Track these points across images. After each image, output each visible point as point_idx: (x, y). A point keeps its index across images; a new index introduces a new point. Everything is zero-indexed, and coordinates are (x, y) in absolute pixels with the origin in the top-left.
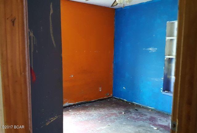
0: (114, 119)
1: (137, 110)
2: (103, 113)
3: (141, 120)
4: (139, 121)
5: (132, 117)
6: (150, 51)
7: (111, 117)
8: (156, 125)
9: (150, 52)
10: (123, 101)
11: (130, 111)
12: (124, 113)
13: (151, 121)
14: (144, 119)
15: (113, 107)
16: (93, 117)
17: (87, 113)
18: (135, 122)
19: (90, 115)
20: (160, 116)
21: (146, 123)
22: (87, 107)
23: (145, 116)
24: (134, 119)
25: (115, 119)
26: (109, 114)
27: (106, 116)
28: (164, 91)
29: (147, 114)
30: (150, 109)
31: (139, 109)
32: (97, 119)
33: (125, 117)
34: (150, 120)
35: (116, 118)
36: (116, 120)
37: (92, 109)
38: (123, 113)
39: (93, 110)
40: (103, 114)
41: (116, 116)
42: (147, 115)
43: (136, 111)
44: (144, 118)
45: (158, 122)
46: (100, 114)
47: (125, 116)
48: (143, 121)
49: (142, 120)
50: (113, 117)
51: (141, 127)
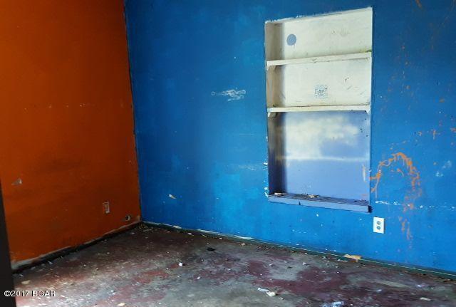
0: (158, 287)
1: (213, 250)
2: (125, 275)
3: (230, 276)
4: (227, 280)
5: (206, 271)
6: (229, 97)
7: (151, 284)
8: (268, 282)
9: (229, 100)
10: (172, 230)
11: (196, 257)
12: (183, 265)
13: (254, 275)
14: (237, 271)
15: (149, 251)
16: (99, 294)
17: (79, 283)
18: (218, 284)
19: (89, 287)
20: (269, 256)
21: (245, 282)
22: (76, 265)
23: (235, 263)
24: (211, 278)
25: (163, 286)
26: (143, 273)
27: (138, 284)
28: (271, 193)
29: (238, 256)
30: (242, 241)
31: (217, 246)
32: (113, 297)
33: (189, 275)
34: (251, 273)
35: (164, 282)
36: (165, 290)
37: (91, 268)
38: (181, 264)
39: (95, 271)
40: (125, 279)
41: (164, 276)
42: (239, 260)
43: (210, 252)
44: (236, 268)
45: (271, 274)
46: (117, 280)
47: (186, 272)
48: (237, 279)
49: (233, 276)
50: (156, 283)
51: (236, 297)
